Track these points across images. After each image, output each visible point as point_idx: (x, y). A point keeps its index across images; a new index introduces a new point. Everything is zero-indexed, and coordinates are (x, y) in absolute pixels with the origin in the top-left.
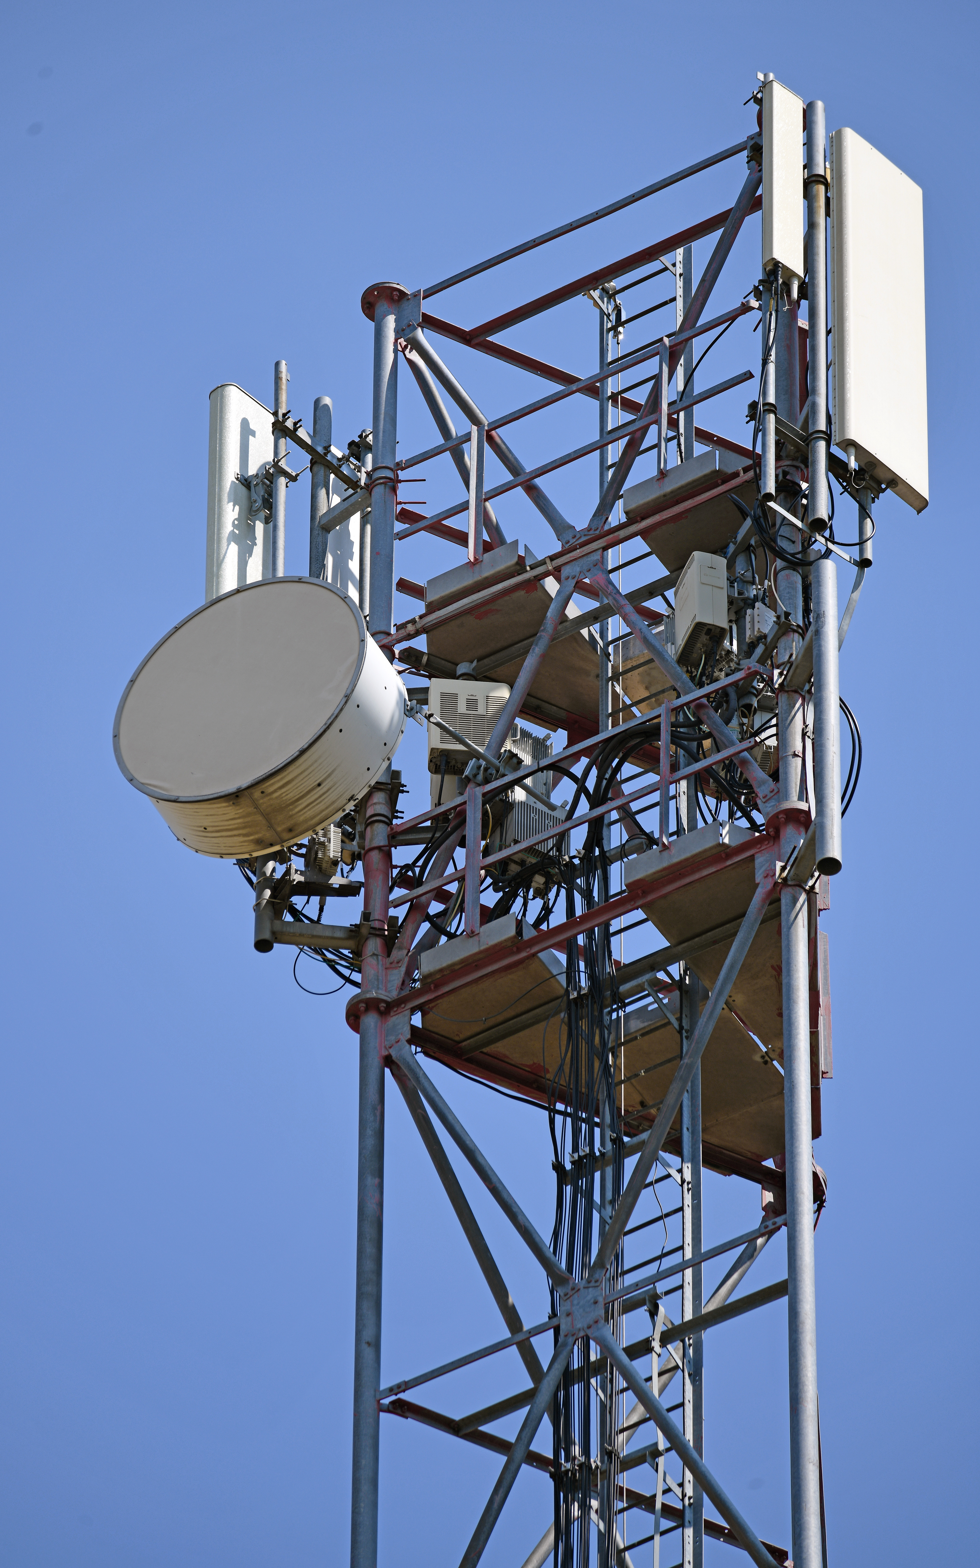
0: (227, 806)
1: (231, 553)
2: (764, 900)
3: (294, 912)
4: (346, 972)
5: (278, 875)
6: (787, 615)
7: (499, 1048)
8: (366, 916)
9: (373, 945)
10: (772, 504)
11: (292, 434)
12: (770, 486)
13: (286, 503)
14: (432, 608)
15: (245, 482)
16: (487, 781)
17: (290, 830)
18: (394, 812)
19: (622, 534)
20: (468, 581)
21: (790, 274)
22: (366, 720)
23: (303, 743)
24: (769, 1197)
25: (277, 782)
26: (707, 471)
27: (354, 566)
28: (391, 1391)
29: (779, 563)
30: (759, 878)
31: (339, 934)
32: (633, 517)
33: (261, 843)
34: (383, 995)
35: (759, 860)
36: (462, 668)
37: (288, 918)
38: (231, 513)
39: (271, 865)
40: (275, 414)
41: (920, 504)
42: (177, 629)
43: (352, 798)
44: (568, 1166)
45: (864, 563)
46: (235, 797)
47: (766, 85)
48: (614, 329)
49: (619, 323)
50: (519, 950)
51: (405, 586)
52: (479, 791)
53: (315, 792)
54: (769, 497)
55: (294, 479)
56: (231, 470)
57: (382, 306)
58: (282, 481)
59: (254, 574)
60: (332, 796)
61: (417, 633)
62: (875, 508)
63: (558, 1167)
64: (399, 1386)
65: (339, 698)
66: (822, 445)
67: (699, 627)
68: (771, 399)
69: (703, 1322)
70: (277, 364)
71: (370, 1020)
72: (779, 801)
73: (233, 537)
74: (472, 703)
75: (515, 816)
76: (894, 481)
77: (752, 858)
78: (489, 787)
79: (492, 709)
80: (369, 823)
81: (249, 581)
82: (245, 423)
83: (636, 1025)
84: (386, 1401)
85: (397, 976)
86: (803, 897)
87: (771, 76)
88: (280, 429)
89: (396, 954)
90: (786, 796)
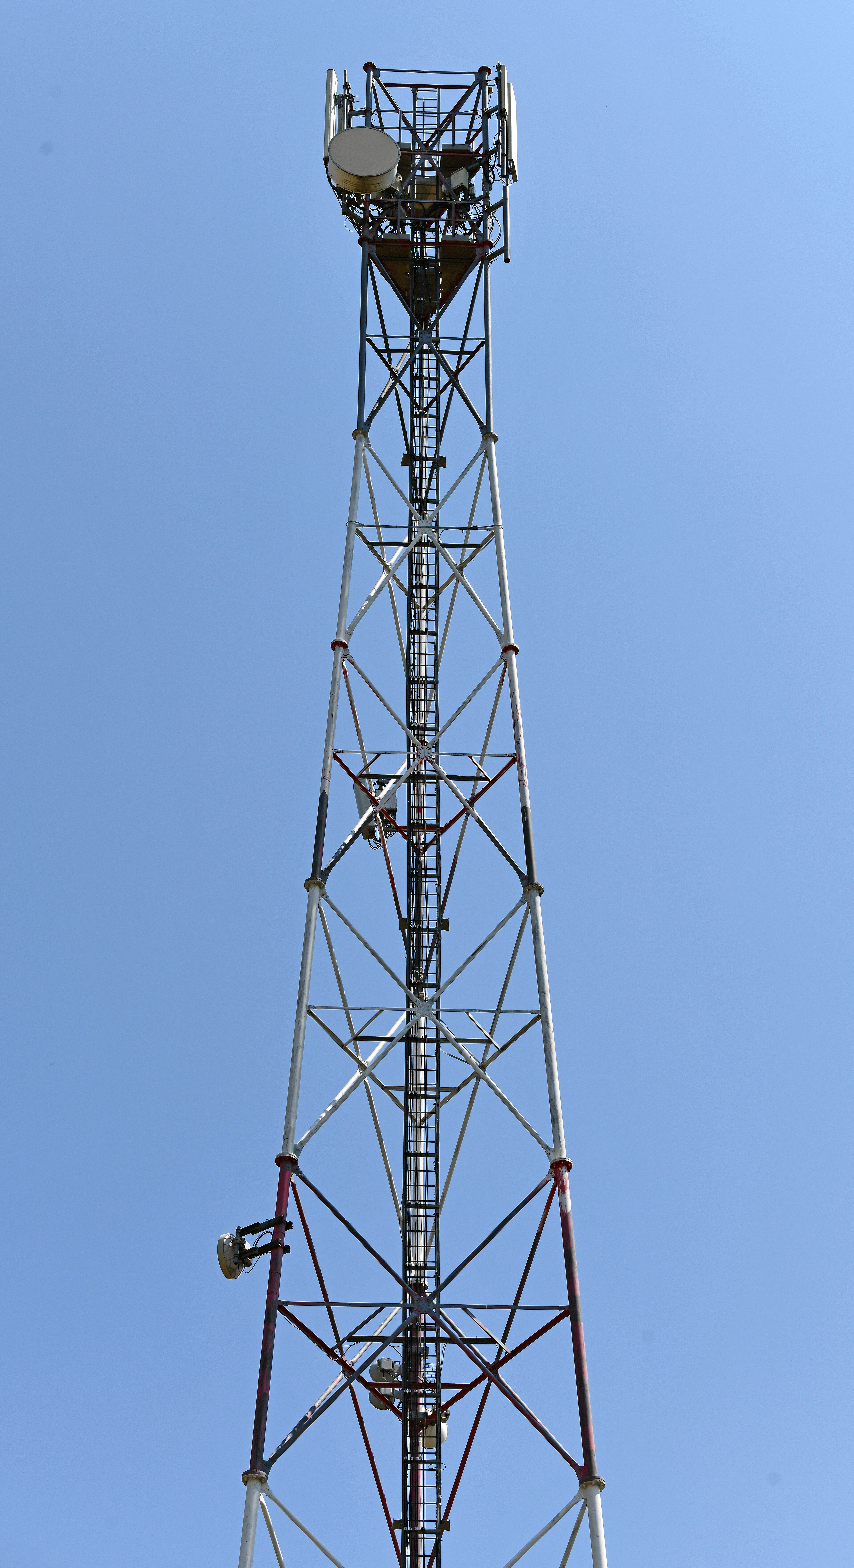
17: (366, 190)
21: (506, 114)
23: (382, 172)
25: (372, 179)
30: (477, 254)
35: (477, 250)
38: (333, 103)
53: (377, 184)
56: (333, 92)
71: (366, 243)
90: (487, 237)
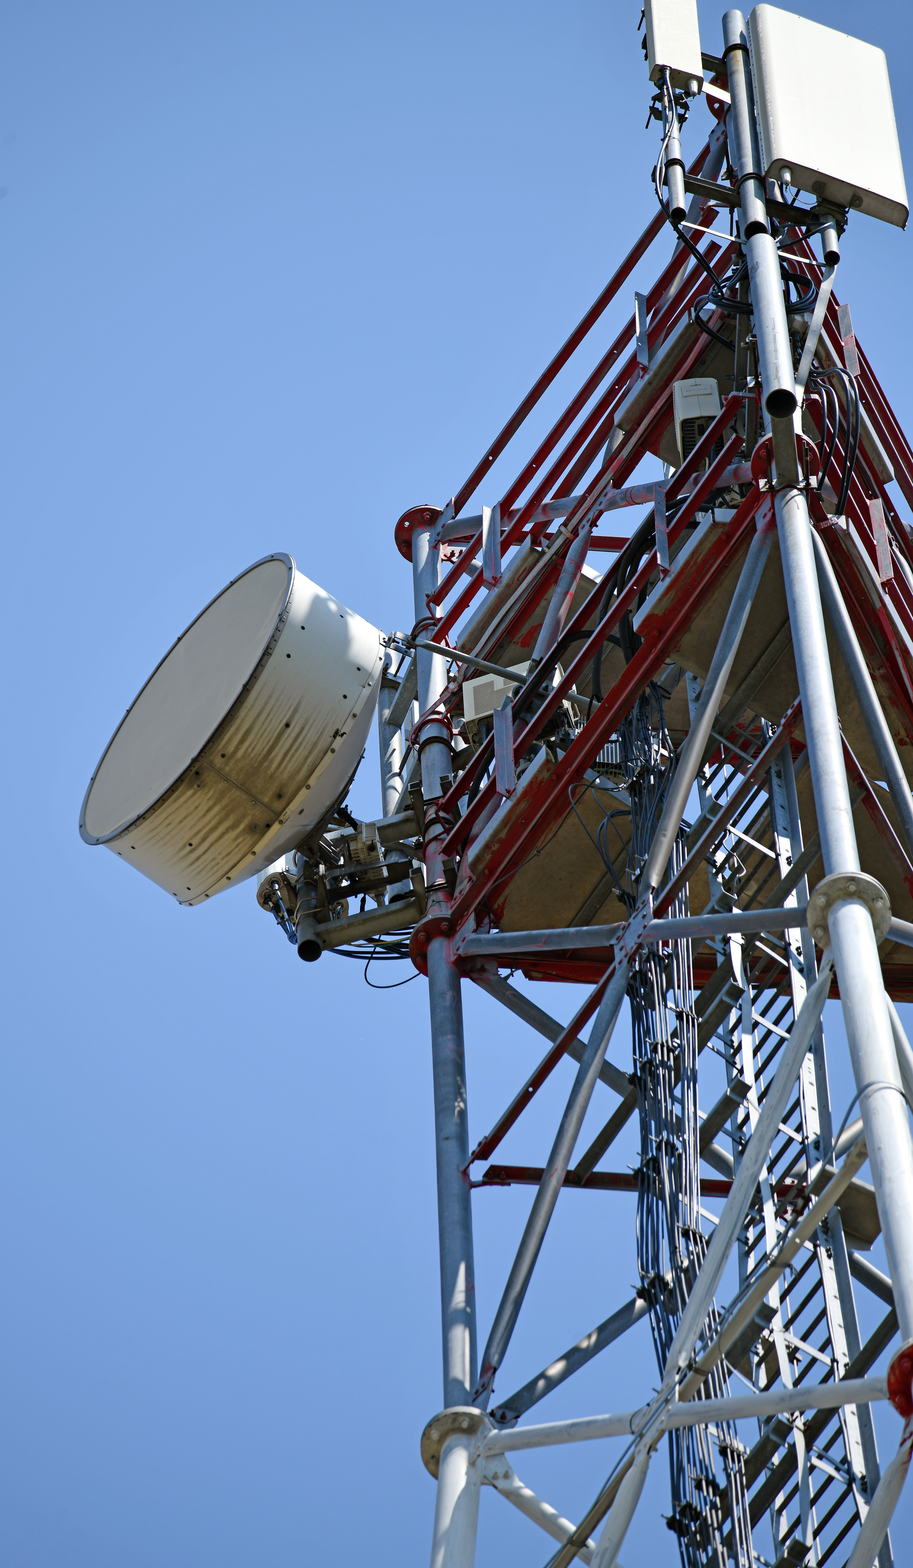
0: (194, 794)
9: (434, 898)
20: (491, 600)
21: (685, 78)
25: (233, 736)
26: (682, 329)
30: (759, 524)
32: (629, 428)
35: (759, 514)
41: (900, 217)
43: (336, 734)
46: (194, 775)
52: (509, 708)
53: (285, 735)
54: (679, 213)
57: (414, 532)
60: (310, 736)
64: (486, 1146)
65: (273, 624)
66: (750, 181)
67: (687, 428)
71: (434, 944)
77: (754, 521)
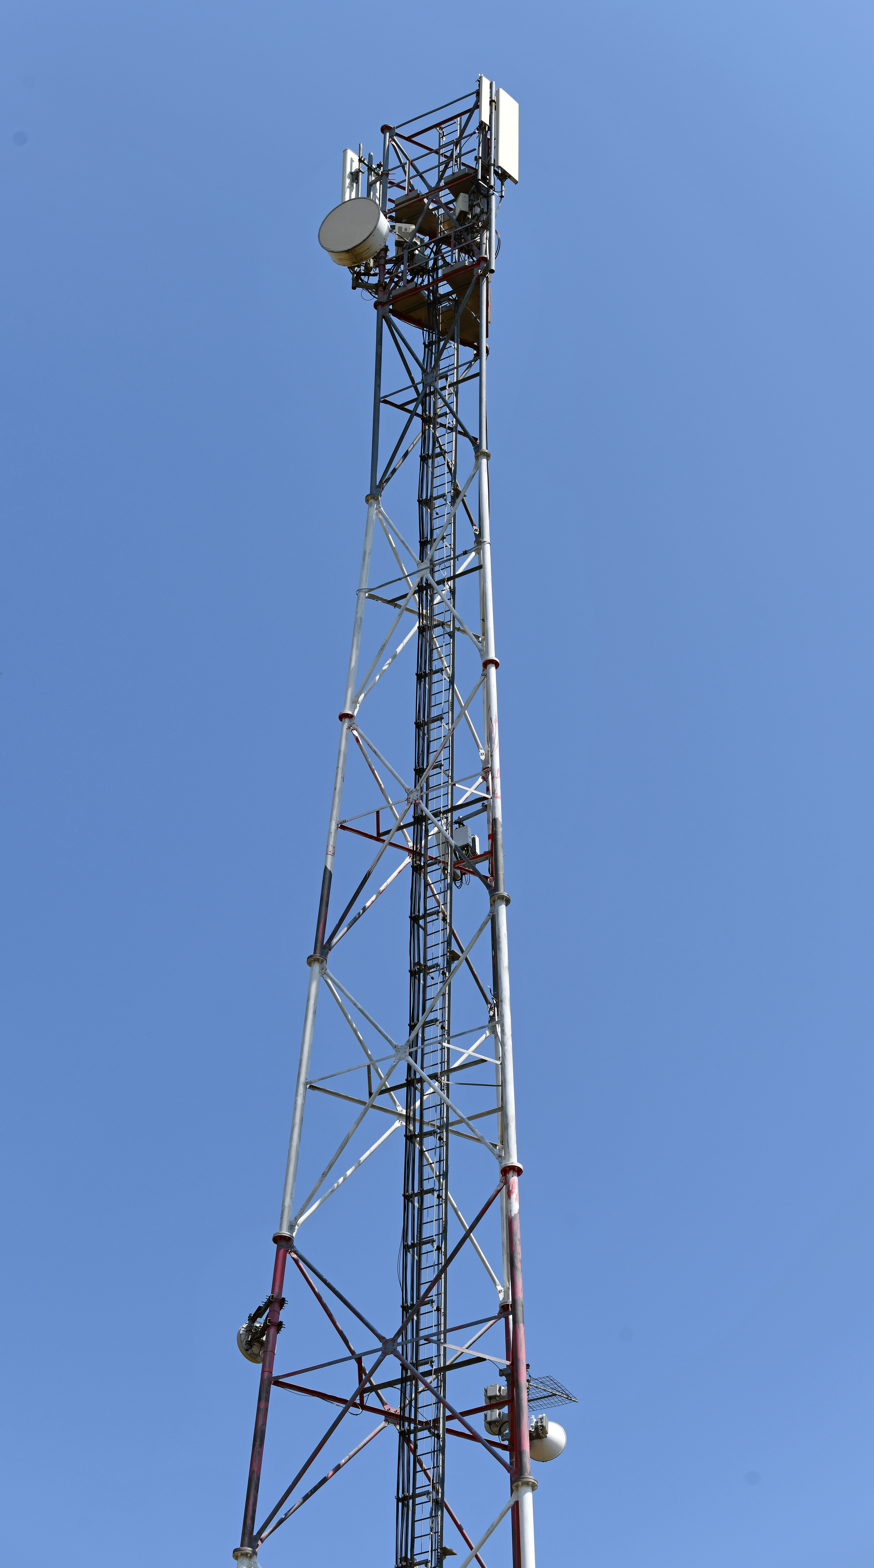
0: (346, 253)
1: (348, 191)
2: (476, 279)
3: (362, 280)
4: (374, 295)
5: (358, 271)
6: (483, 209)
7: (411, 314)
8: (379, 281)
9: (381, 288)
10: (480, 182)
11: (363, 162)
12: (480, 177)
13: (361, 179)
14: (396, 206)
15: (351, 173)
16: (409, 249)
18: (386, 256)
19: (443, 188)
20: (405, 199)
21: (486, 124)
22: (380, 233)
24: (475, 352)
25: (358, 248)
26: (464, 173)
27: (378, 195)
28: (383, 397)
29: (481, 196)
30: (475, 274)
31: (372, 285)
32: (446, 184)
33: (354, 263)
34: (383, 301)
35: (475, 269)
36: (403, 221)
37: (360, 281)
38: (348, 181)
39: (356, 268)
40: (359, 157)
41: (516, 182)
42: (334, 209)
43: (376, 252)
44: (427, 344)
45: (502, 197)
46: (348, 251)
47: (481, 77)
48: (442, 137)
49: (444, 136)
50: (416, 291)
51: (390, 200)
52: (407, 251)
53: (367, 250)
54: (479, 180)
55: (363, 173)
56: (348, 171)
57: (386, 130)
58: (361, 173)
59: (353, 196)
60: (371, 251)
61: (393, 212)
62: (505, 183)
63: (424, 344)
64: (385, 396)
65: (373, 227)
66: (493, 167)
67: (462, 212)
68: (480, 156)
69: (459, 382)
70: (360, 144)
71: (380, 307)
72: (480, 255)
73: (348, 187)
74: (406, 229)
75: (416, 257)
76: (510, 177)
77: (473, 269)
78: (409, 250)
79: (411, 231)
80: (380, 258)
81: (352, 198)
82: (352, 159)
83: (444, 309)
84: (382, 400)
85: (386, 296)
86: (485, 279)
87: (482, 75)
88: (360, 161)
89: (386, 291)
90: (482, 254)
